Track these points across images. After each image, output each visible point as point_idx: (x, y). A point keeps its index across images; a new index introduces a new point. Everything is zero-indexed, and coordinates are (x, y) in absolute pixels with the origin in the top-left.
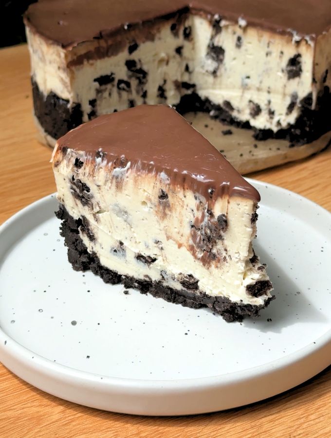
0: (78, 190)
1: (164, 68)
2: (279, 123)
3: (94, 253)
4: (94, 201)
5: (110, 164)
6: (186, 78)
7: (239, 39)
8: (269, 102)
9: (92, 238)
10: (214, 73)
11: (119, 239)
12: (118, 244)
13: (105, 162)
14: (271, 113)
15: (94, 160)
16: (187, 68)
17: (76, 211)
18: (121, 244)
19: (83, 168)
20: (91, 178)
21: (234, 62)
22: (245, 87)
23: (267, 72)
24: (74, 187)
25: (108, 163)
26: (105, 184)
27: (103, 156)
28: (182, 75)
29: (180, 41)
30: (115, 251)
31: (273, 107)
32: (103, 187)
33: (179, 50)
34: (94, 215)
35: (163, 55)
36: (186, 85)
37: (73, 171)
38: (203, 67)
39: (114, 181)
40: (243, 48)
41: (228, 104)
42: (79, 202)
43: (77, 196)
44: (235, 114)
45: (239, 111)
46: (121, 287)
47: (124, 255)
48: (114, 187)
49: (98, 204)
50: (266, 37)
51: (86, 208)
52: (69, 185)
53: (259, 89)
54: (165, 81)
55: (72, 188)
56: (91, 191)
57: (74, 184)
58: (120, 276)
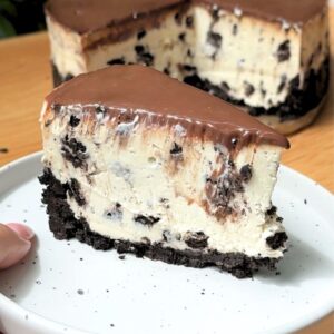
0: (71, 151)
1: (169, 53)
2: (270, 102)
3: (83, 219)
4: (89, 162)
5: (114, 119)
6: (188, 62)
7: (235, 27)
8: (262, 83)
9: (81, 202)
10: (213, 57)
11: (116, 200)
12: (114, 206)
13: (107, 118)
14: (264, 92)
15: (94, 117)
16: (189, 53)
17: (64, 173)
18: (118, 205)
19: (79, 125)
20: (89, 137)
21: (230, 48)
22: (240, 70)
23: (260, 56)
24: (67, 147)
25: (111, 118)
26: (106, 142)
27: (105, 112)
28: (185, 58)
29: (183, 28)
30: (110, 214)
31: (266, 87)
32: (103, 146)
33: (182, 37)
34: (87, 176)
35: (167, 41)
36: (188, 68)
37: (68, 130)
38: (203, 51)
39: (118, 137)
40: (238, 35)
41: (225, 85)
42: (70, 164)
43: (68, 157)
44: (231, 93)
45: (235, 91)
46: (113, 253)
47: (120, 218)
48: (116, 145)
49: (94, 164)
50: (259, 25)
51: (79, 169)
52: (60, 145)
53: (253, 71)
54: (169, 64)
55: (63, 149)
56: (87, 151)
57: (67, 143)
58: (113, 240)
